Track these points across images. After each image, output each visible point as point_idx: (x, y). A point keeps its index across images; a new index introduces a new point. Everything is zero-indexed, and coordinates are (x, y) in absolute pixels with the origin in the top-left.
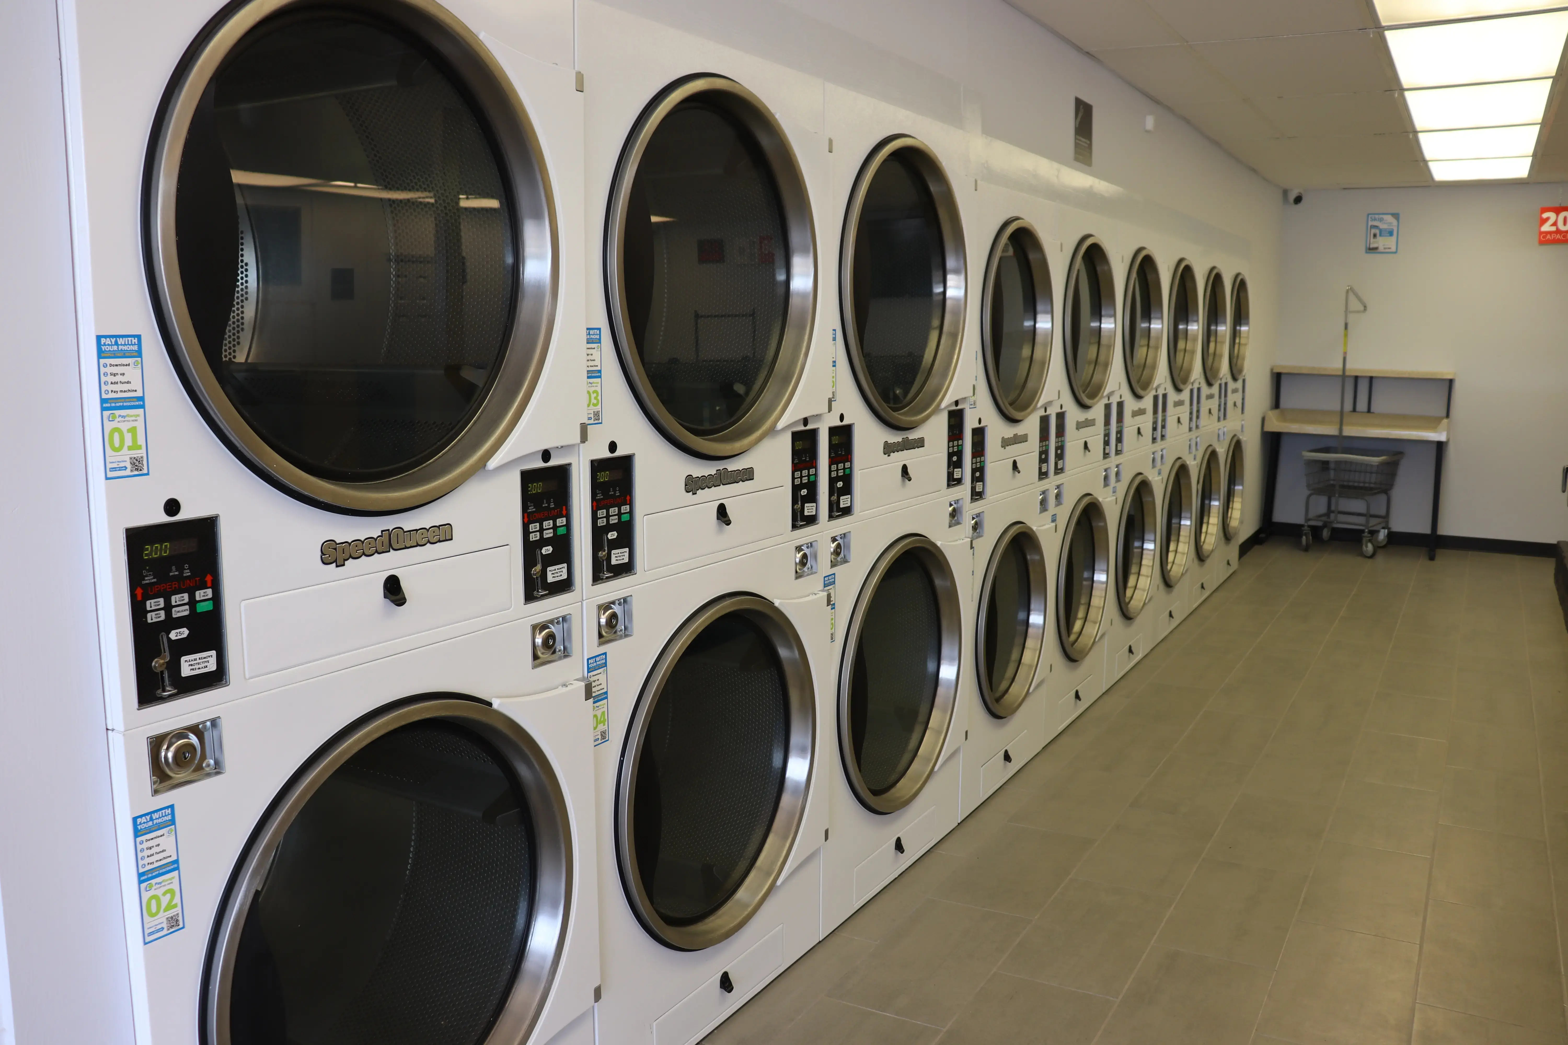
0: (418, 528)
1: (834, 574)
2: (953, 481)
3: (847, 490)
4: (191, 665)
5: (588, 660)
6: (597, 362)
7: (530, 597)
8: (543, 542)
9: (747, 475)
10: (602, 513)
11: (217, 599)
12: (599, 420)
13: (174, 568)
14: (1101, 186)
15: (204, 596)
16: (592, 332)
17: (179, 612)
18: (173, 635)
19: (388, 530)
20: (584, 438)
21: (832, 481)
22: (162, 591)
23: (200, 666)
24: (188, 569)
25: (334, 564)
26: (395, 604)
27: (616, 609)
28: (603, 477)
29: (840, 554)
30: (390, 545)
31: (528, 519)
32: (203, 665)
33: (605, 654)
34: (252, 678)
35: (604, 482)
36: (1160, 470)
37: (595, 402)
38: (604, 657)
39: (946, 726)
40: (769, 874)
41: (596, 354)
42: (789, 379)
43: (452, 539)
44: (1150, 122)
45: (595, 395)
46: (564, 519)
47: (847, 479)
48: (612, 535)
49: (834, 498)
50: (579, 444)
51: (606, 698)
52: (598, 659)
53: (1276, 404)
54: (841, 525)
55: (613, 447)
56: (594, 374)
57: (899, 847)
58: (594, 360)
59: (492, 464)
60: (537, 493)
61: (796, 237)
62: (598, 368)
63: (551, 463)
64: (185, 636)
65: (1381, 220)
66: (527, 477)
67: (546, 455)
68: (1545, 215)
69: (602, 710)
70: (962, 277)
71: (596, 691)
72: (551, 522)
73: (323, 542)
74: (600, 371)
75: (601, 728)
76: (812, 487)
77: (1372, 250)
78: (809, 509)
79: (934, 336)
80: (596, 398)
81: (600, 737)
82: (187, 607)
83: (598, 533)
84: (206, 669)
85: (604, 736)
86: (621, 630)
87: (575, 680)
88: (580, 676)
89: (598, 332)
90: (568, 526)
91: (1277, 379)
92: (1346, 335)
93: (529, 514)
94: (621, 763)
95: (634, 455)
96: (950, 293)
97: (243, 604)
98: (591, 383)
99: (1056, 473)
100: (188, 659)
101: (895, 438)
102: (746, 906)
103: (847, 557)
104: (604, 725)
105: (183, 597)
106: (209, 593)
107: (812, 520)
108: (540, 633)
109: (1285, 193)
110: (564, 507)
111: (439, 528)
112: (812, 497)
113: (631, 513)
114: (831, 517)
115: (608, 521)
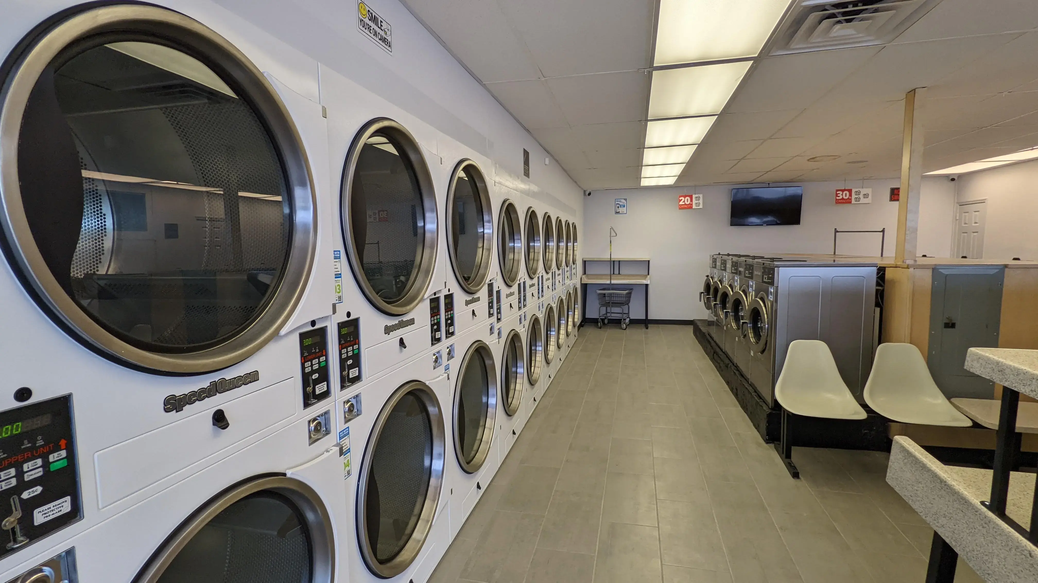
0: (236, 377)
1: (449, 364)
2: (491, 315)
3: (452, 324)
4: (45, 514)
5: (339, 433)
6: (339, 269)
7: (307, 404)
8: (313, 372)
9: (412, 322)
10: (344, 351)
11: (72, 457)
12: (341, 300)
13: (26, 442)
14: (534, 188)
15: (58, 457)
16: (336, 253)
17: (31, 475)
18: (25, 495)
19: (215, 381)
20: (334, 312)
21: (446, 320)
22: (13, 462)
23: (54, 512)
24: (41, 440)
25: (175, 411)
26: (220, 427)
27: (354, 402)
28: (344, 331)
29: (450, 355)
30: (217, 391)
31: (304, 359)
32: (57, 511)
33: (348, 427)
34: (104, 508)
35: (345, 334)
36: (554, 302)
37: (339, 291)
38: (348, 429)
39: (493, 426)
40: (428, 521)
41: (338, 265)
42: (428, 272)
43: (258, 380)
44: (547, 161)
45: (338, 287)
46: (324, 357)
47: (452, 318)
48: (350, 362)
49: (448, 328)
50: (331, 315)
51: (349, 452)
52: (344, 431)
53: (585, 273)
54: (452, 340)
55: (349, 314)
56: (338, 276)
57: (479, 487)
58: (337, 268)
59: (283, 332)
60: (309, 345)
61: (427, 204)
62: (340, 273)
63: (316, 327)
64: (38, 492)
65: (620, 201)
66: (303, 336)
67: (313, 323)
68: (680, 199)
69: (348, 459)
70: (491, 224)
71: (345, 449)
72: (317, 360)
73: (167, 396)
74: (340, 274)
75: (347, 469)
76: (438, 324)
77: (617, 213)
78: (438, 335)
79: (480, 251)
80: (339, 289)
81: (347, 474)
82: (41, 469)
83: (342, 362)
84: (61, 512)
85: (349, 473)
86: (355, 412)
87: (333, 446)
88: (336, 443)
89: (339, 253)
90: (327, 361)
91: (585, 262)
92: (611, 246)
93: (304, 357)
94: (358, 485)
95: (359, 318)
96: (486, 231)
97: (96, 455)
98: (336, 281)
99: (524, 307)
100: (41, 510)
101: (469, 298)
102: (419, 541)
103: (453, 355)
104: (349, 467)
105: (36, 462)
106: (63, 453)
107: (439, 340)
108: (313, 423)
109: (585, 191)
110: (324, 351)
111: (250, 374)
112: (439, 330)
113: (359, 349)
114: (447, 337)
115: (347, 355)
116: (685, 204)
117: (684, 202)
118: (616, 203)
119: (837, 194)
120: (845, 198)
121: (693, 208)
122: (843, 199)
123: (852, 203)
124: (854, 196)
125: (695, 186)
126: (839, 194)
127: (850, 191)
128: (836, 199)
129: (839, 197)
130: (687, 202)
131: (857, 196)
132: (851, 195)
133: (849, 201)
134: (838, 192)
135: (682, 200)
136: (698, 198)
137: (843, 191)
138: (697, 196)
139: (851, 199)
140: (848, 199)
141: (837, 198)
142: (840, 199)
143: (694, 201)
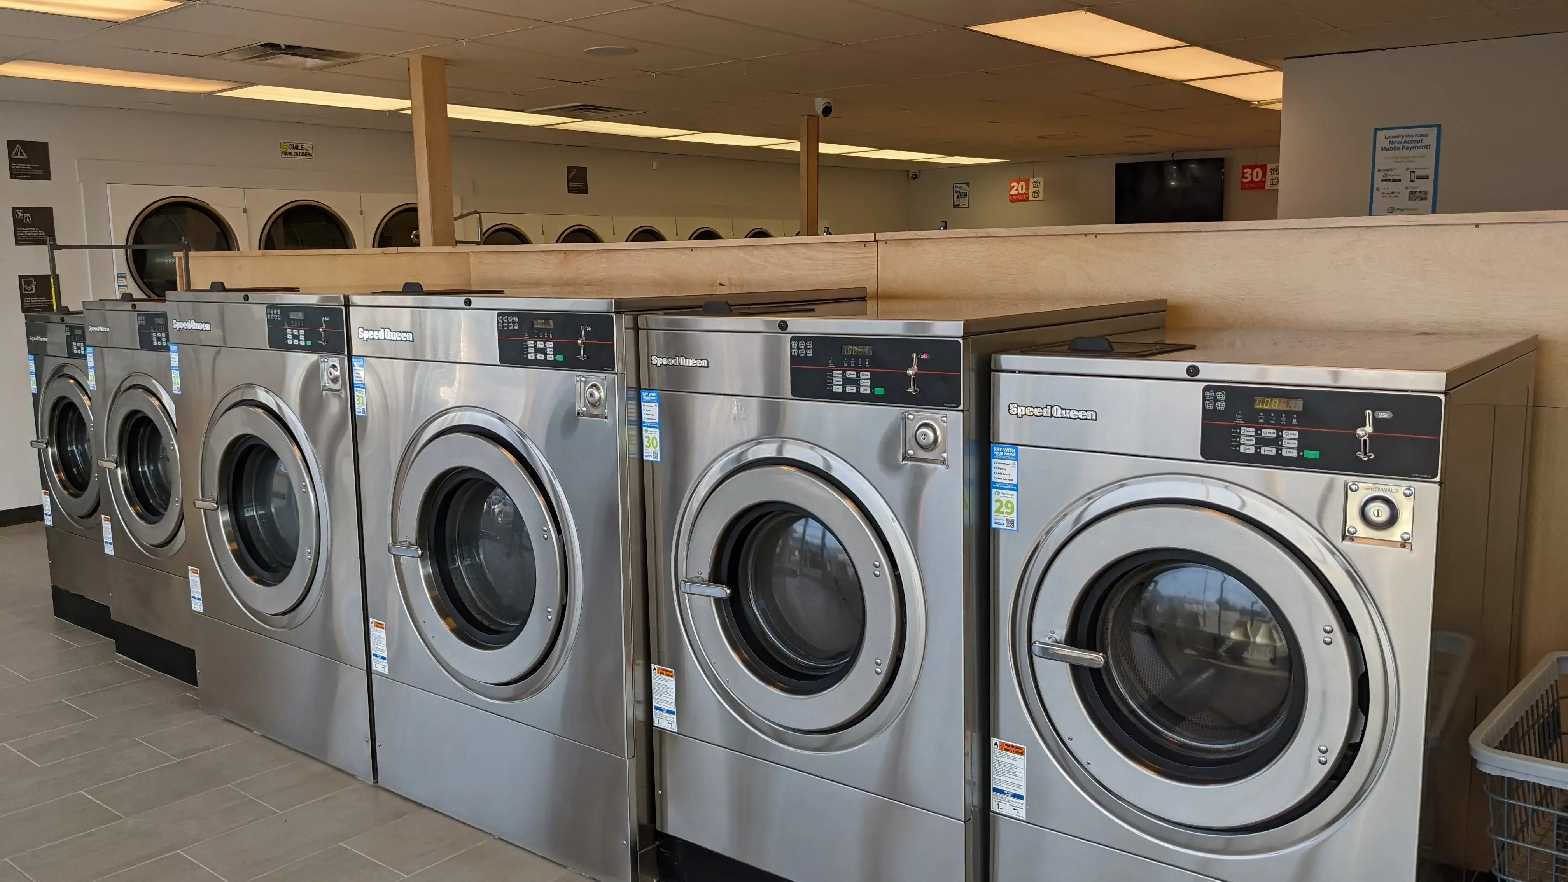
65: (960, 187)
68: (1012, 185)
77: (956, 206)
116: (1019, 194)
117: (1017, 190)
118: (955, 189)
119: (1244, 173)
120: (1255, 179)
121: (1030, 199)
122: (1252, 181)
123: (1266, 188)
124: (1269, 176)
125: (1034, 162)
126: (1247, 173)
127: (1264, 168)
128: (1243, 182)
129: (1247, 178)
130: (1022, 190)
131: (1274, 177)
132: (1264, 175)
133: (1261, 186)
134: (1245, 171)
135: (1014, 186)
136: (1037, 184)
137: (1253, 167)
138: (1035, 179)
139: (1265, 182)
140: (1260, 181)
141: (1244, 180)
142: (1248, 183)
143: (1032, 189)
